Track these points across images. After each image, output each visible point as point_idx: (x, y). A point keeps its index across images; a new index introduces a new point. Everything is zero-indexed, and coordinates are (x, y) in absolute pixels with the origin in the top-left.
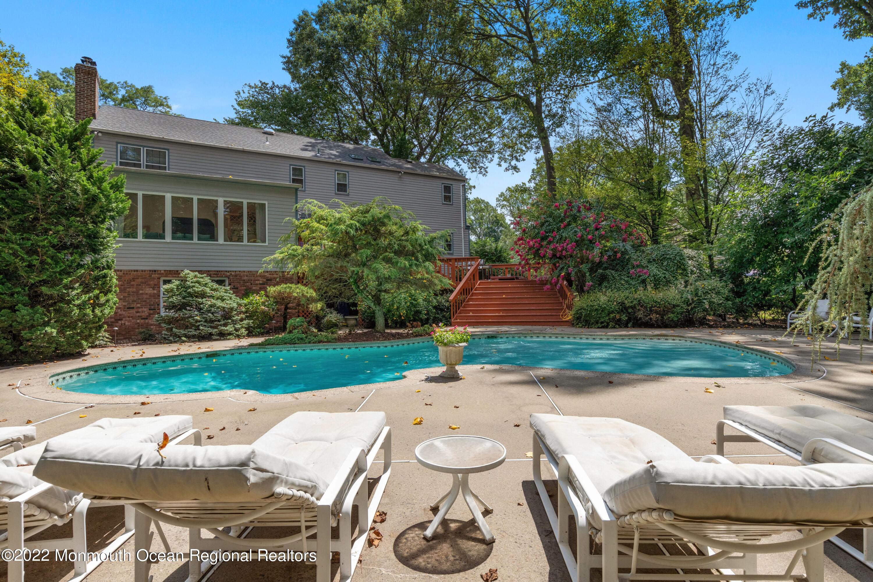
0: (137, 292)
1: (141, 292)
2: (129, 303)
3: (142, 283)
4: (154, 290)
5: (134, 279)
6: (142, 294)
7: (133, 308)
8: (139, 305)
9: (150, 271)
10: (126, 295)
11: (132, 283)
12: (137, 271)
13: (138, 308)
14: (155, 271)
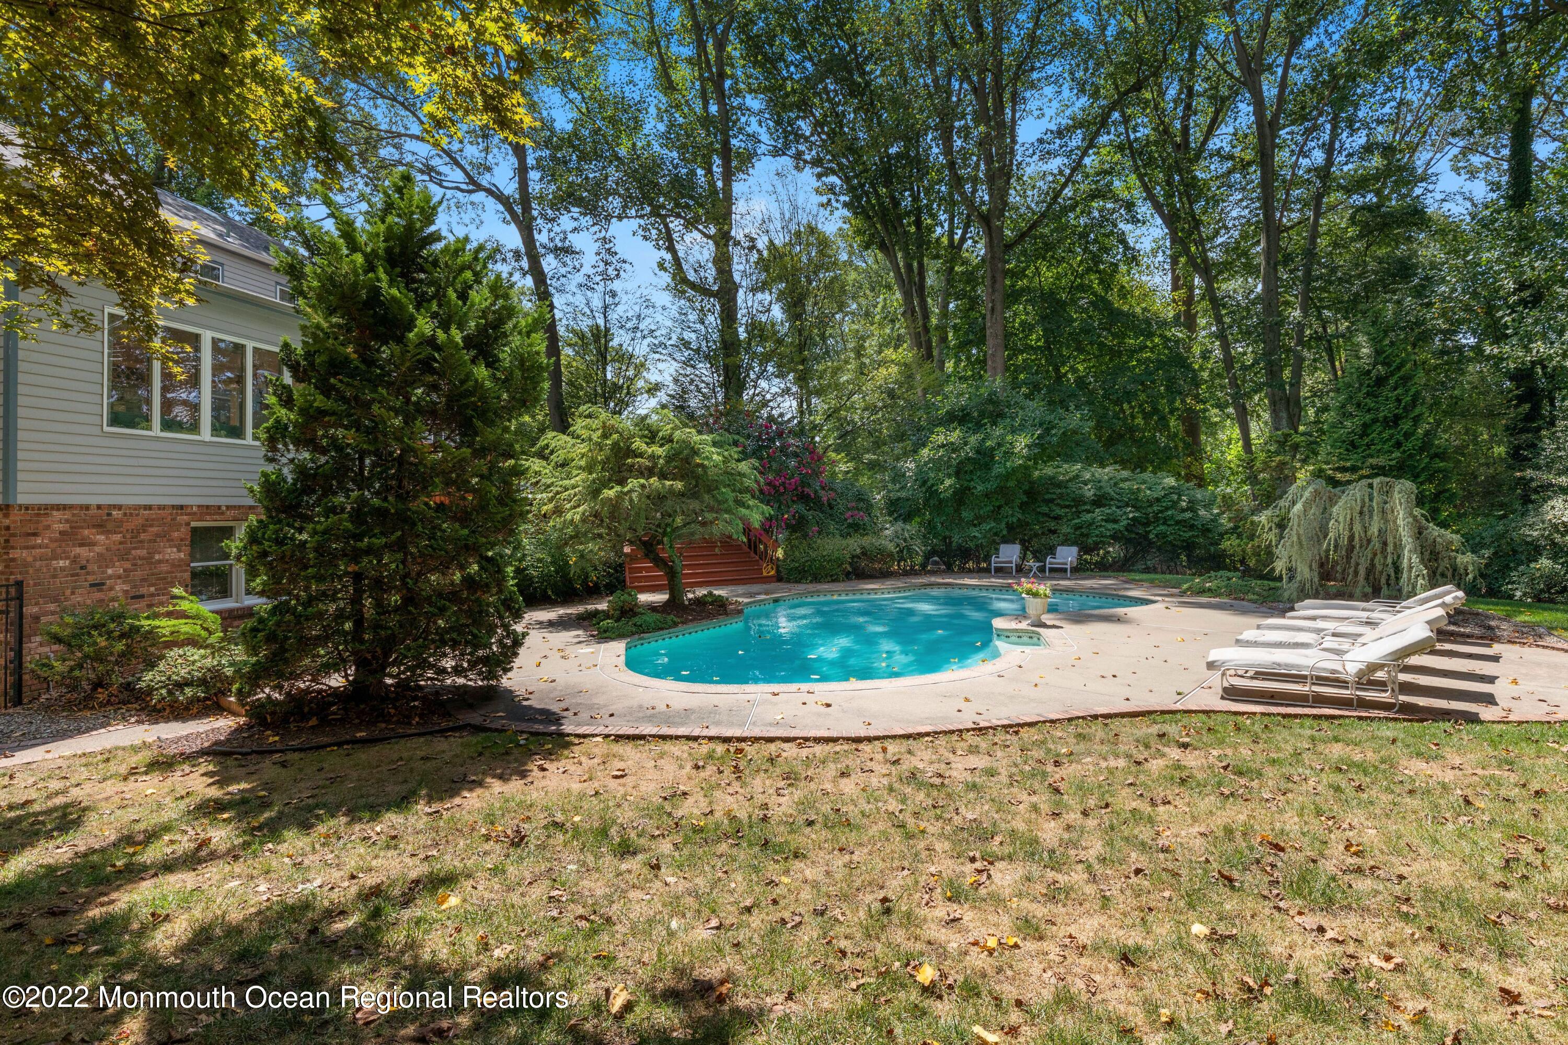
0: (148, 559)
1: (157, 557)
2: (135, 587)
3: (157, 535)
4: (179, 551)
5: (144, 528)
6: (160, 562)
7: (142, 596)
8: (152, 589)
9: (173, 507)
10: (128, 565)
11: (143, 536)
12: (149, 507)
13: (152, 595)
14: (182, 507)
